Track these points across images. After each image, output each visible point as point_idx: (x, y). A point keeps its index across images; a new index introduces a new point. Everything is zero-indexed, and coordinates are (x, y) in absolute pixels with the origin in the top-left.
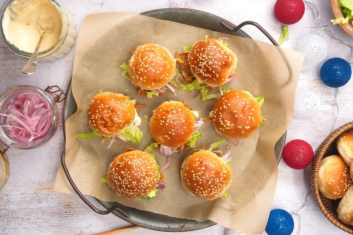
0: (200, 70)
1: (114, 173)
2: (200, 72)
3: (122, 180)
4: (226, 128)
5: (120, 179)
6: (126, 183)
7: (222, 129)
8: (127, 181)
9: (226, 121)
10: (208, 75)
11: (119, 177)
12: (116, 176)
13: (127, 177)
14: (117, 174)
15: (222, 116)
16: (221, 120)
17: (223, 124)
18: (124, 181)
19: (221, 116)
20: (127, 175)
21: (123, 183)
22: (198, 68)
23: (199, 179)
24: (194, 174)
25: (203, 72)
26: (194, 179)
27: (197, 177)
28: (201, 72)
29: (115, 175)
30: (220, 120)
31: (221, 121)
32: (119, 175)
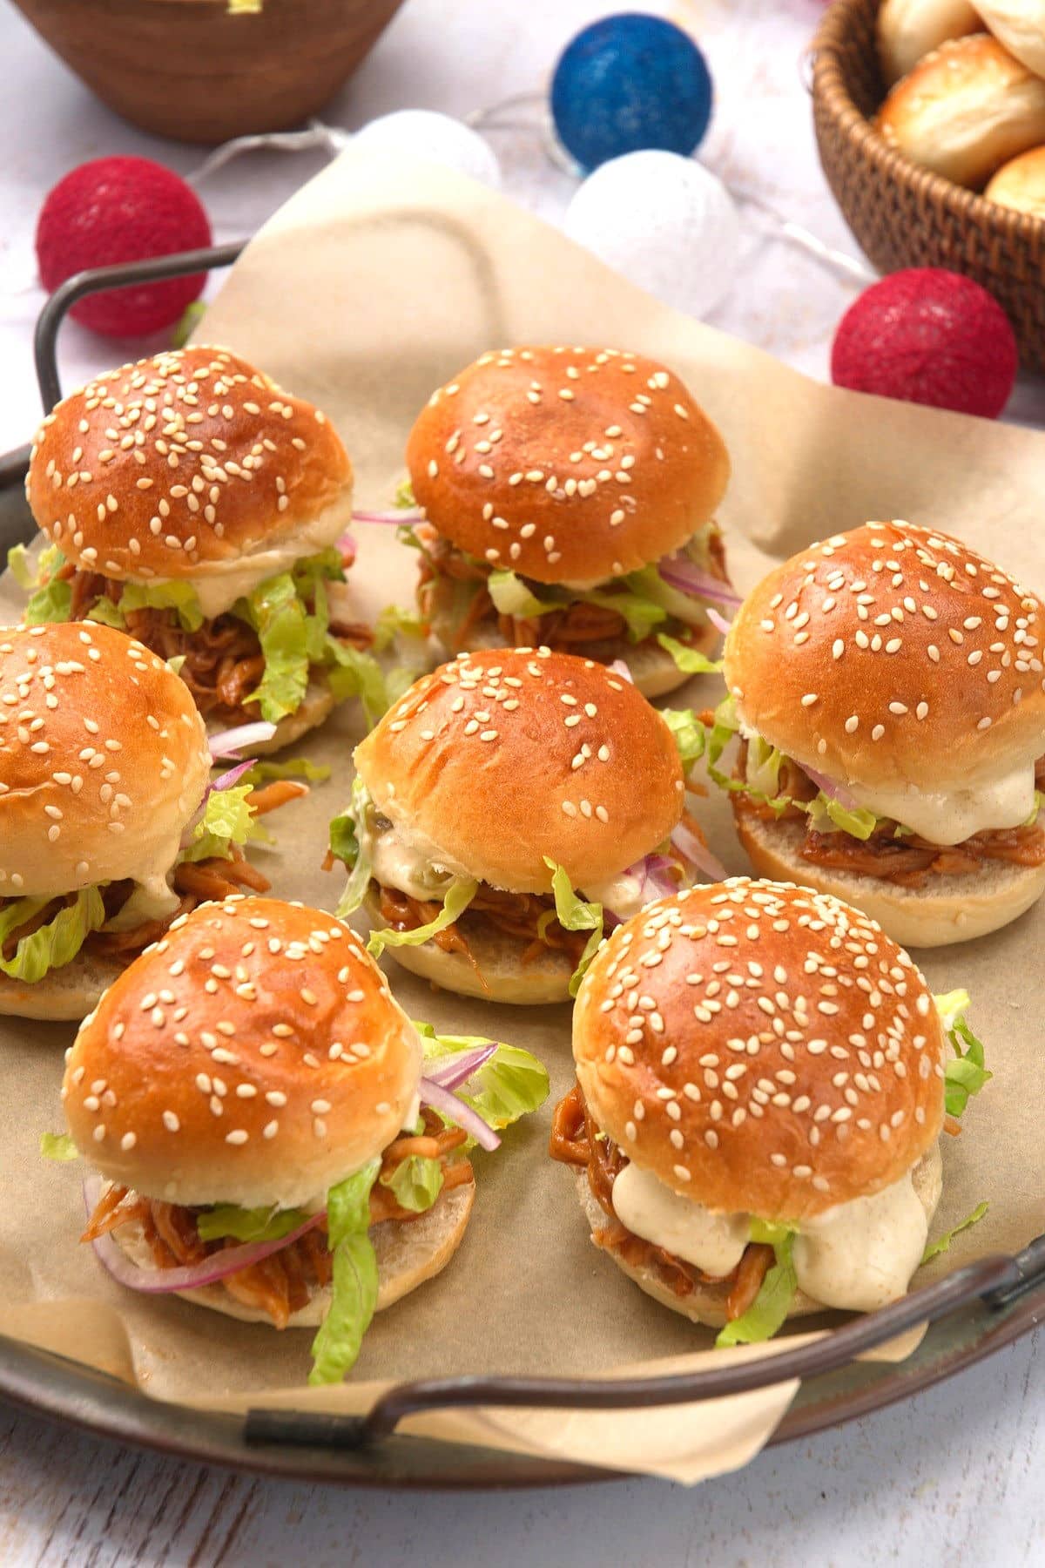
0: (202, 475)
1: (691, 1090)
2: (217, 481)
3: (767, 1037)
4: (622, 477)
5: (753, 1045)
6: (801, 1017)
7: (623, 505)
8: (782, 998)
9: (575, 457)
10: (257, 448)
11: (737, 1044)
12: (719, 1069)
13: (752, 982)
14: (710, 1059)
15: (539, 468)
16: (561, 482)
17: (592, 483)
18: (778, 1024)
19: (535, 475)
20: (736, 979)
21: (794, 1035)
22: (188, 483)
23: (897, 613)
24: (861, 638)
25: (221, 465)
26: (893, 645)
27: (883, 619)
28: (219, 473)
29: (711, 1079)
30: (560, 494)
31: (570, 486)
32: (717, 1046)
